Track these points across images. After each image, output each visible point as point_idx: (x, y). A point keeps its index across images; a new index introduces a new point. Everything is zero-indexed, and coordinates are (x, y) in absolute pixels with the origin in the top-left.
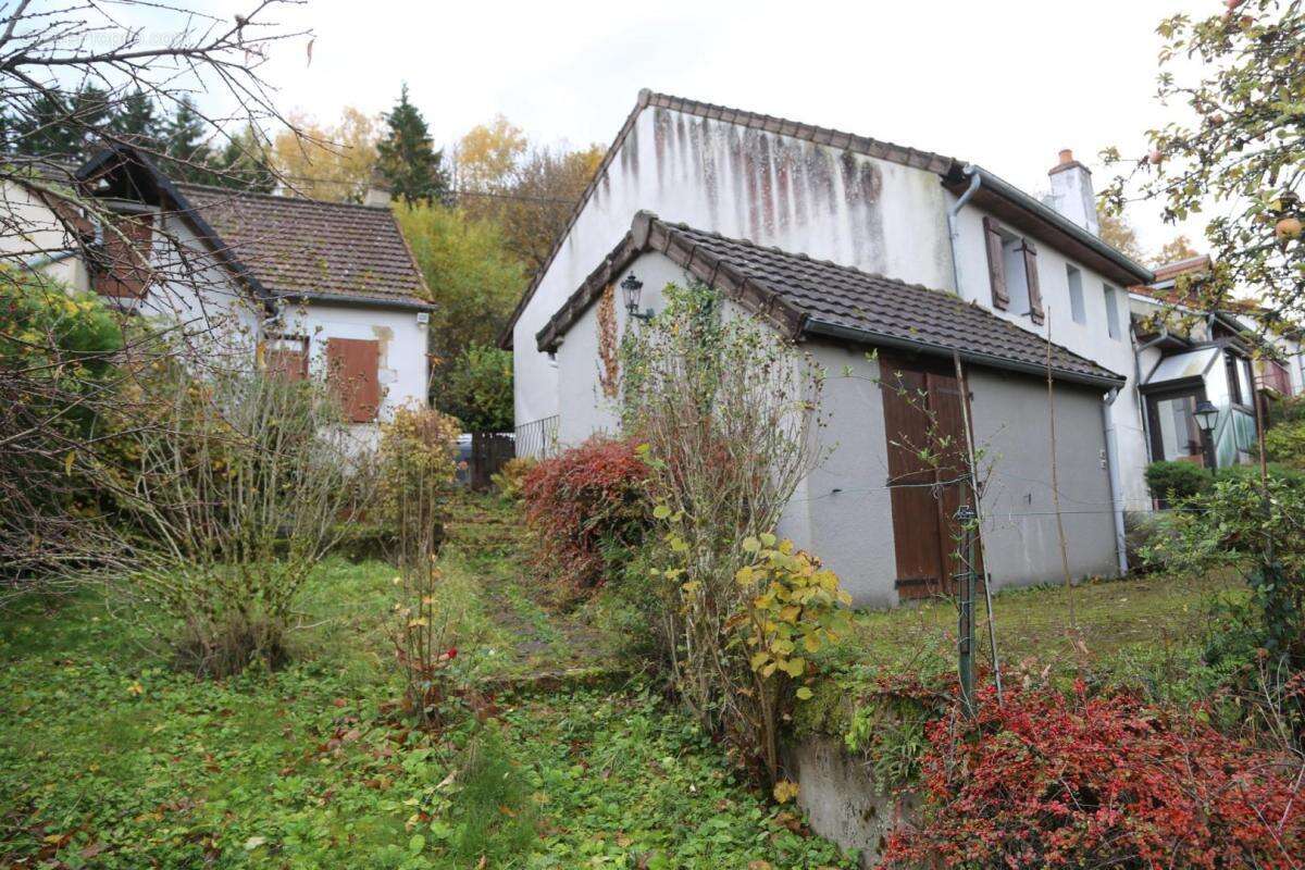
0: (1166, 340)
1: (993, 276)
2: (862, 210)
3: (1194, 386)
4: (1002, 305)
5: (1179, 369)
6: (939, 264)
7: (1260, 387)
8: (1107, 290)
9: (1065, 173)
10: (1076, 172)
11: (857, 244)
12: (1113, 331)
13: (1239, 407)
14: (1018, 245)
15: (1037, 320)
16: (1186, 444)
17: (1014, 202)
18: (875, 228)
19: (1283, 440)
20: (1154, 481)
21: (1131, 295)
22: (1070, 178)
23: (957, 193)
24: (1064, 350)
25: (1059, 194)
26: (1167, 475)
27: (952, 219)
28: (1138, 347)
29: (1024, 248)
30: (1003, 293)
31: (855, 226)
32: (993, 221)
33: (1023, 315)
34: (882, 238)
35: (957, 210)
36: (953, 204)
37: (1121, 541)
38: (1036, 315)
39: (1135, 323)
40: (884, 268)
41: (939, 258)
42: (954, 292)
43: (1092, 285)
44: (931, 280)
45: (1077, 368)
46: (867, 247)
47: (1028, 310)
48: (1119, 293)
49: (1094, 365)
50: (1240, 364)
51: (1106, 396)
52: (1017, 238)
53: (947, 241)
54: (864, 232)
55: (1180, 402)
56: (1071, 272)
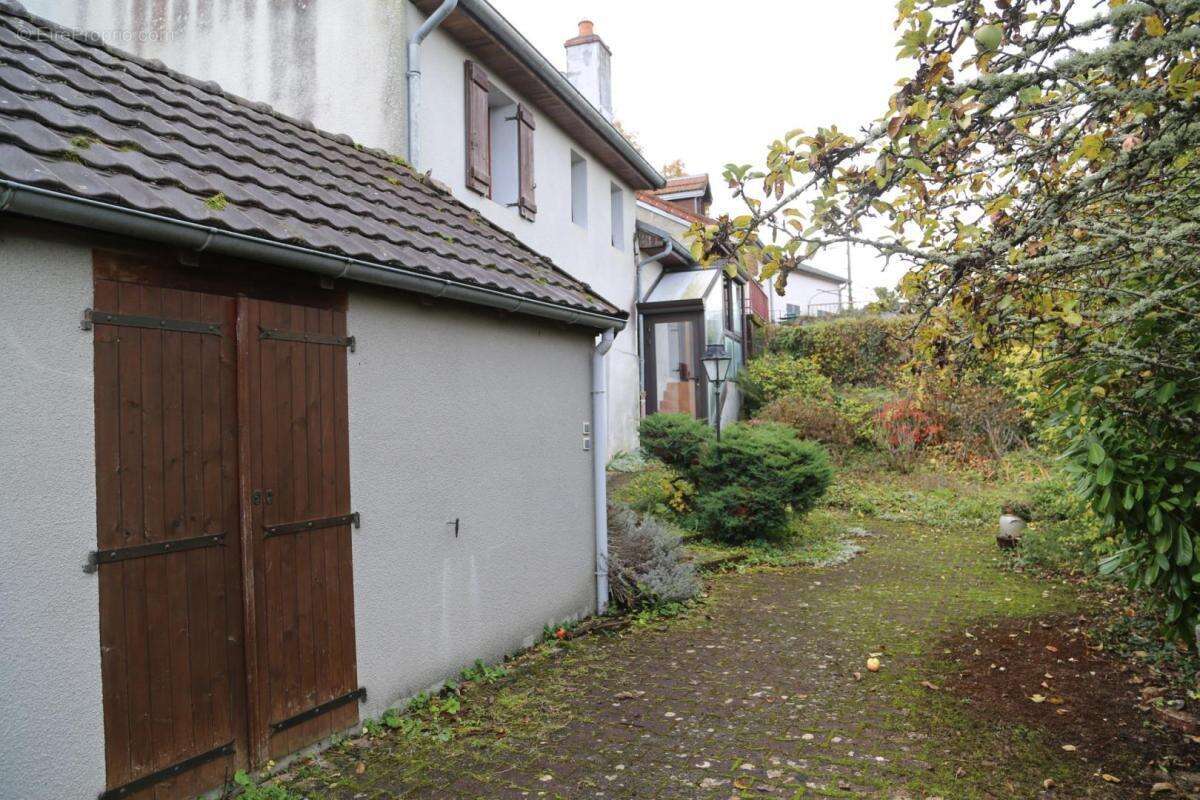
0: (670, 255)
1: (470, 144)
2: (290, 15)
3: (692, 310)
4: (478, 186)
5: (679, 288)
6: (386, 113)
7: (748, 311)
8: (614, 190)
9: (583, 48)
10: (595, 48)
11: (277, 68)
12: (616, 240)
13: (730, 333)
14: (513, 112)
15: (527, 214)
16: (677, 367)
17: (509, 48)
18: (304, 47)
19: (769, 373)
20: (649, 441)
21: (639, 203)
22: (587, 54)
23: (425, 11)
24: (546, 262)
25: (575, 71)
26: (665, 435)
27: (413, 47)
28: (640, 259)
29: (519, 117)
30: (481, 171)
31: (277, 42)
32: (478, 69)
33: (510, 205)
34: (313, 62)
35: (422, 37)
36: (417, 25)
37: (602, 563)
38: (525, 208)
39: (640, 232)
40: (310, 108)
41: (388, 103)
42: (403, 157)
43: (598, 181)
44: (369, 132)
45: (559, 294)
46: (291, 73)
47: (515, 200)
48: (626, 194)
49: (587, 290)
50: (734, 287)
51: (598, 339)
52: (511, 102)
53: (401, 79)
54: (289, 52)
55: (675, 325)
56: (576, 161)
